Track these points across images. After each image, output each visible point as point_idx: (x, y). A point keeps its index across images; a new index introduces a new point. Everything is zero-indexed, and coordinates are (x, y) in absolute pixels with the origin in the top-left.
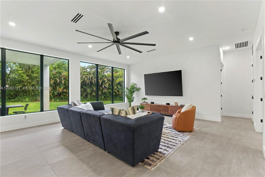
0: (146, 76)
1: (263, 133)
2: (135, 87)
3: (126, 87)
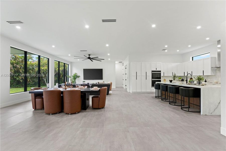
0: (84, 70)
2: (77, 75)
3: (70, 75)
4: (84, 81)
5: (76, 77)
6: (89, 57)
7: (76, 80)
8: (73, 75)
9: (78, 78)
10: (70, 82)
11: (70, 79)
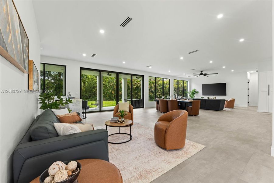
0: (203, 85)
1: (258, 107)
3: (189, 91)
4: (203, 97)
5: (194, 92)
6: (202, 73)
7: (194, 96)
8: (192, 91)
9: (196, 94)
10: (189, 97)
11: (189, 94)
